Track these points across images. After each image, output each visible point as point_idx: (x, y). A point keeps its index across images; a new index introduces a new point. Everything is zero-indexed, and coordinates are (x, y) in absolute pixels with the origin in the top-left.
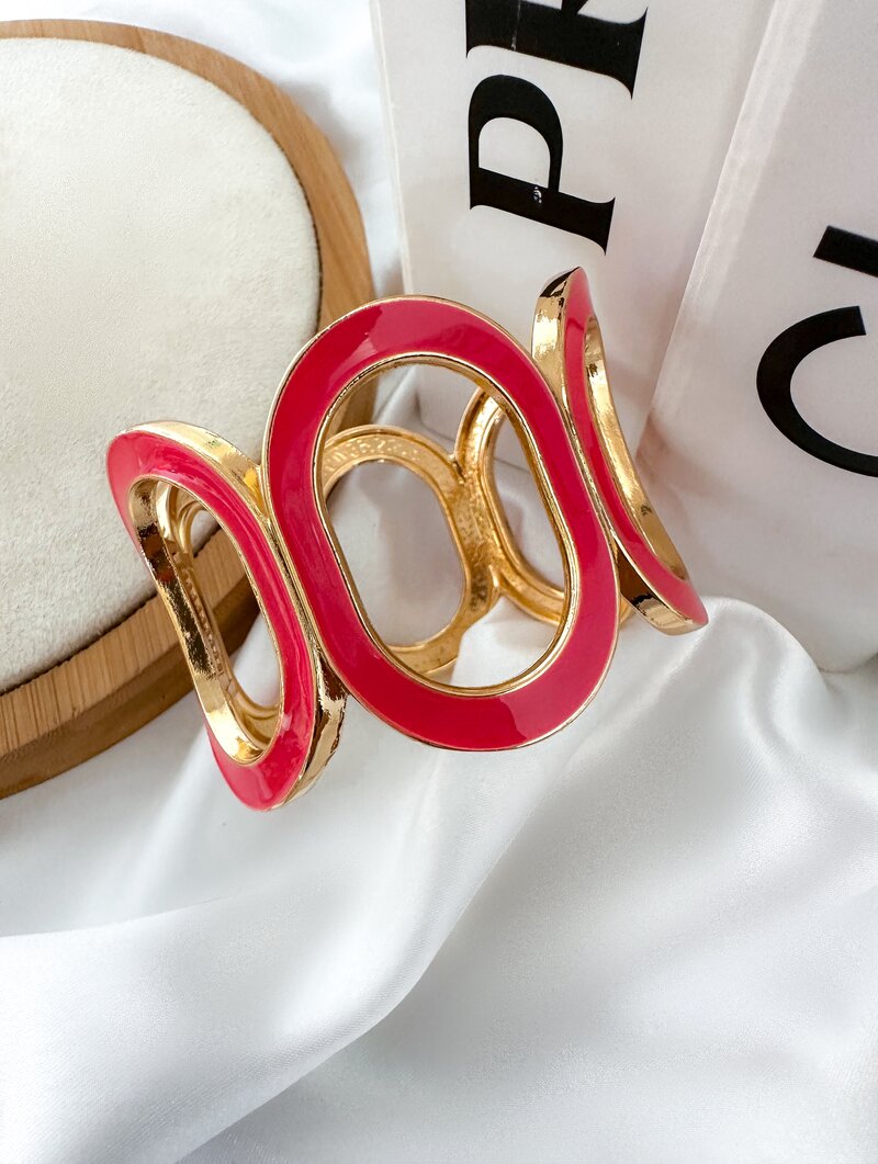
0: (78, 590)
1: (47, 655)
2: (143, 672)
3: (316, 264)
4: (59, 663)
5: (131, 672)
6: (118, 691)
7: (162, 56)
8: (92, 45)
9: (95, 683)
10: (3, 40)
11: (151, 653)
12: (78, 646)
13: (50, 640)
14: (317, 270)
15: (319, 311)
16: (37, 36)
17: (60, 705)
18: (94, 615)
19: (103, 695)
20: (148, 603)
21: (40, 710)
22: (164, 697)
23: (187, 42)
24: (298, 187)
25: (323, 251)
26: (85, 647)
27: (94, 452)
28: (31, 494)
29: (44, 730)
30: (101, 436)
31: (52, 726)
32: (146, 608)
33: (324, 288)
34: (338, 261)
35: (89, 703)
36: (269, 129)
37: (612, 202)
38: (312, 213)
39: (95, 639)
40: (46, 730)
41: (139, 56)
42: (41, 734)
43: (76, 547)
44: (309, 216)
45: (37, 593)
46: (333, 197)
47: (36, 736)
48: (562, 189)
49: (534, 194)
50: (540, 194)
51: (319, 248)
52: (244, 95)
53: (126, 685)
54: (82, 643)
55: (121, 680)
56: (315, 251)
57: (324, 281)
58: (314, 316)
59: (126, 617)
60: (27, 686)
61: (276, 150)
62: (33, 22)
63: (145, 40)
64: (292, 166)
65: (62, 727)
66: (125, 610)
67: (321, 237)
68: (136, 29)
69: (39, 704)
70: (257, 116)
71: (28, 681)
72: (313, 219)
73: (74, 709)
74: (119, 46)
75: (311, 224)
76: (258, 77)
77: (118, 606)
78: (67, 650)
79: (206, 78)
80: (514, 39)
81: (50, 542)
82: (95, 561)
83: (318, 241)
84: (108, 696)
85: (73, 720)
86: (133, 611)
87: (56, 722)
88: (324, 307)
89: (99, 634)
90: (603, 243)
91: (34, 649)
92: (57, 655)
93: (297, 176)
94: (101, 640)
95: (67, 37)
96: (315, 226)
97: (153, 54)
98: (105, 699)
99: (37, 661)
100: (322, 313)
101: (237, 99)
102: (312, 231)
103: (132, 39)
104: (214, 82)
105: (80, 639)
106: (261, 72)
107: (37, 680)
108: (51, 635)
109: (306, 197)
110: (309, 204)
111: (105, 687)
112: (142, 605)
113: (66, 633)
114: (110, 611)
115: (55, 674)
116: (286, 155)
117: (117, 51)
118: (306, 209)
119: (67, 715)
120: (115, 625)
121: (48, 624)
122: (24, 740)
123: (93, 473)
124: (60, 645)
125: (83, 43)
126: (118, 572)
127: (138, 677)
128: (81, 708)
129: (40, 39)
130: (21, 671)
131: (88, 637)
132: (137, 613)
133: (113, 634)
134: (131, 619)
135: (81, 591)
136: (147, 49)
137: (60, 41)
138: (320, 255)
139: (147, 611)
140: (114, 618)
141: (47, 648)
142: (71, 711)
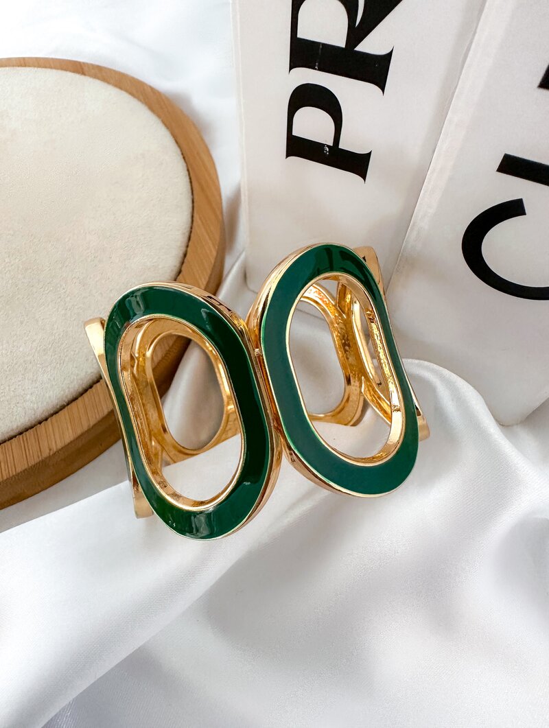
0: (52, 378)
1: (33, 416)
2: (92, 428)
3: (190, 191)
4: (40, 423)
5: (86, 428)
6: (77, 438)
7: (95, 77)
8: (54, 71)
9: (62, 435)
10: (2, 68)
12: (52, 412)
13: (35, 408)
14: (190, 194)
15: (192, 217)
16: (21, 66)
17: (42, 450)
18: (62, 392)
19: (67, 441)
20: (94, 386)
21: (29, 450)
22: (101, 445)
23: (111, 70)
26: (56, 413)
28: (22, 323)
29: (32, 463)
30: (64, 289)
31: (37, 460)
32: (94, 389)
33: (195, 204)
34: (203, 190)
35: (59, 447)
36: (159, 116)
37: (370, 153)
38: (186, 162)
39: (62, 407)
41: (82, 77)
42: (30, 465)
43: (50, 353)
44: (185, 164)
45: (26, 380)
46: (198, 153)
47: (26, 466)
48: (341, 147)
49: (324, 149)
50: (328, 149)
51: (191, 182)
52: (144, 99)
53: (82, 435)
54: (55, 409)
55: (79, 432)
56: (189, 184)
57: (195, 200)
58: (190, 220)
59: (81, 394)
60: (21, 436)
62: (19, 58)
63: (86, 69)
64: (174, 137)
65: (43, 461)
66: (80, 390)
67: (192, 176)
68: (79, 63)
69: (28, 447)
70: (151, 109)
71: (21, 433)
72: (187, 166)
73: (50, 450)
74: (70, 71)
75: (186, 169)
76: (152, 89)
77: (77, 386)
78: (46, 414)
79: (121, 88)
80: (317, 64)
81: (34, 350)
82: (62, 362)
83: (190, 179)
84: (71, 442)
85: (49, 457)
86: (85, 391)
87: (39, 457)
88: (195, 215)
90: (364, 176)
91: (25, 413)
92: (39, 418)
93: (177, 142)
94: (66, 408)
95: (39, 66)
96: (188, 170)
98: (69, 444)
100: (194, 219)
101: (140, 100)
102: (187, 173)
103: (78, 68)
104: (126, 91)
105: (54, 407)
106: (153, 86)
107: (27, 432)
108: (36, 405)
109: (182, 154)
110: (184, 158)
111: (69, 436)
112: (91, 387)
113: (45, 403)
114: (72, 390)
115: (38, 429)
116: (170, 131)
117: (70, 74)
118: (183, 160)
119: (46, 453)
120: (75, 399)
121: (34, 399)
122: (19, 470)
124: (41, 411)
125: (49, 70)
126: (77, 367)
128: (55, 449)
129: (24, 68)
130: (17, 427)
131: (58, 407)
132: (88, 392)
133: (74, 404)
134: (85, 395)
135: (54, 379)
136: (86, 73)
137: (36, 69)
138: (191, 186)
139: (94, 390)
140: (74, 394)
141: (33, 413)
142: (48, 451)
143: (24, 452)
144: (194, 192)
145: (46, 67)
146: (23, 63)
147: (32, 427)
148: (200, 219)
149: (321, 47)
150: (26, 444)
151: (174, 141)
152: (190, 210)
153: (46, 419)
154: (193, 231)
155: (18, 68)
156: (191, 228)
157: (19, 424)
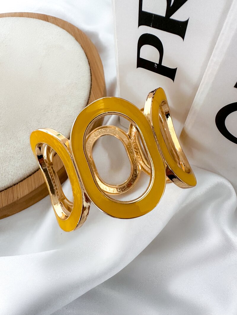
0: (21, 165)
1: (11, 182)
2: (37, 189)
3: (90, 80)
4: (15, 185)
5: (34, 189)
6: (30, 193)
7: (53, 23)
9: (24, 191)
11: (39, 184)
12: (20, 181)
13: (13, 178)
14: (90, 82)
15: (90, 93)
16: (21, 16)
17: (14, 197)
18: (25, 172)
19: (25, 194)
21: (9, 197)
22: (42, 195)
23: (60, 19)
24: (87, 59)
25: (92, 77)
26: (22, 181)
27: (28, 128)
28: (10, 138)
30: (30, 124)
31: (12, 202)
33: (92, 86)
34: (96, 79)
35: (22, 196)
36: (80, 43)
37: (177, 68)
38: (90, 66)
39: (24, 179)
40: (10, 203)
41: (47, 23)
43: (21, 153)
44: (89, 67)
45: (10, 165)
46: (96, 62)
47: (7, 204)
48: (163, 64)
49: (154, 65)
50: (156, 65)
51: (91, 76)
52: (74, 34)
53: (32, 192)
55: (31, 190)
57: (92, 84)
58: (89, 94)
59: (33, 173)
60: (6, 190)
61: (81, 49)
63: (49, 18)
64: (85, 53)
66: (33, 171)
67: (92, 72)
68: (46, 15)
70: (77, 39)
71: (6, 189)
72: (90, 68)
73: (18, 198)
75: (89, 69)
77: (31, 170)
78: (17, 181)
79: (64, 29)
80: (151, 24)
81: (14, 152)
82: (26, 158)
83: (91, 74)
84: (27, 195)
85: (17, 201)
87: (13, 201)
88: (92, 92)
89: (26, 177)
90: (173, 79)
91: (8, 180)
92: (14, 183)
93: (86, 56)
94: (26, 179)
96: (90, 70)
97: (50, 22)
98: (26, 196)
99: (9, 184)
100: (91, 93)
101: (72, 35)
102: (90, 71)
103: (45, 18)
104: (66, 30)
105: (20, 179)
106: (79, 28)
107: (9, 189)
109: (89, 62)
110: (89, 63)
111: (26, 192)
113: (17, 177)
114: (29, 171)
115: (13, 187)
116: (84, 50)
117: (41, 21)
118: (88, 65)
119: (16, 199)
120: (30, 175)
121: (12, 174)
122: (4, 205)
123: (27, 133)
124: (15, 180)
125: (32, 19)
126: (32, 161)
127: (35, 190)
128: (20, 197)
130: (5, 186)
132: (36, 172)
133: (30, 177)
134: (35, 174)
135: (22, 166)
136: (49, 21)
137: (27, 18)
138: (91, 77)
139: (39, 172)
140: (30, 173)
141: (12, 180)
142: (16, 198)
143: (6, 198)
144: (92, 80)
145: (31, 17)
146: (21, 15)
147: (11, 187)
148: (94, 93)
149: (153, 16)
150: (8, 195)
151: (85, 55)
152: (89, 89)
153: (17, 184)
154: (90, 99)
155: (18, 18)
156: (89, 98)
157: (5, 185)
